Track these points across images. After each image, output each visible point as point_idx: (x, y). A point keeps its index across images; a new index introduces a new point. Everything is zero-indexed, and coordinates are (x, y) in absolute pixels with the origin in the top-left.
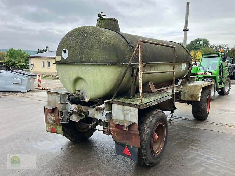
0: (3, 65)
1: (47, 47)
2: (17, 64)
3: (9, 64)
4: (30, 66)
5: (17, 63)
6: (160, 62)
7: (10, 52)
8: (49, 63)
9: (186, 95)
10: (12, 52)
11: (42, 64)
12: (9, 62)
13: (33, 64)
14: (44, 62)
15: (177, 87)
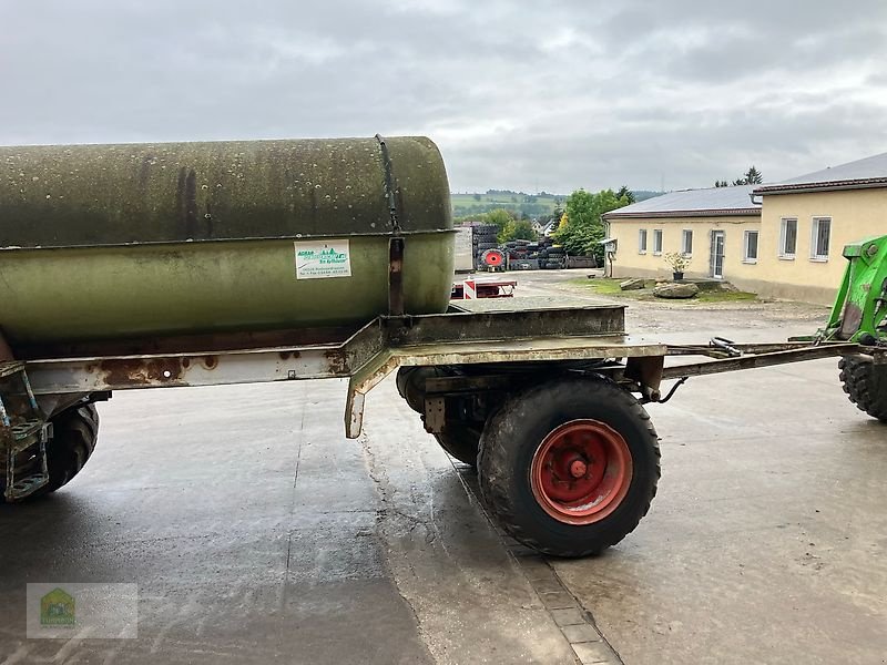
0: (554, 246)
1: (753, 172)
2: (589, 244)
3: (569, 243)
4: (607, 249)
5: (591, 239)
6: (13, 248)
7: (576, 203)
8: (659, 234)
10: (581, 202)
11: (638, 239)
12: (569, 235)
13: (615, 242)
14: (645, 233)
15: (328, 354)
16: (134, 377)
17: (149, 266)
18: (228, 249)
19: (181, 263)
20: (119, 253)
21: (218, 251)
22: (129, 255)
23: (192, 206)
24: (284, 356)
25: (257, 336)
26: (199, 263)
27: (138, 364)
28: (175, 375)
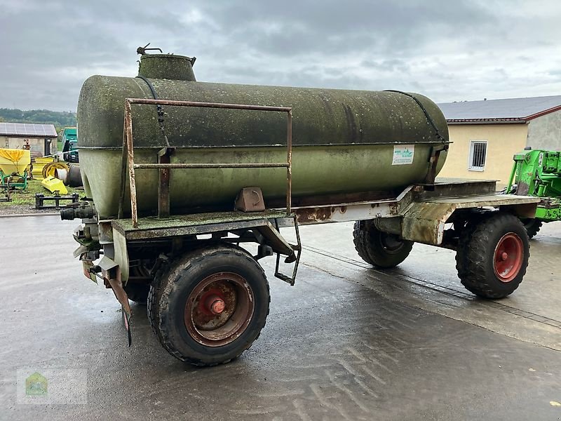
6: (278, 145)
9: (413, 227)
15: (390, 205)
16: (310, 218)
17: (335, 157)
18: (367, 148)
19: (348, 155)
20: (322, 150)
21: (364, 149)
22: (327, 150)
23: (354, 125)
24: (373, 206)
25: (348, 196)
26: (355, 156)
27: (312, 211)
28: (328, 217)
